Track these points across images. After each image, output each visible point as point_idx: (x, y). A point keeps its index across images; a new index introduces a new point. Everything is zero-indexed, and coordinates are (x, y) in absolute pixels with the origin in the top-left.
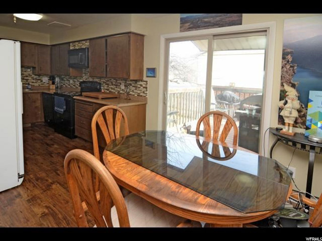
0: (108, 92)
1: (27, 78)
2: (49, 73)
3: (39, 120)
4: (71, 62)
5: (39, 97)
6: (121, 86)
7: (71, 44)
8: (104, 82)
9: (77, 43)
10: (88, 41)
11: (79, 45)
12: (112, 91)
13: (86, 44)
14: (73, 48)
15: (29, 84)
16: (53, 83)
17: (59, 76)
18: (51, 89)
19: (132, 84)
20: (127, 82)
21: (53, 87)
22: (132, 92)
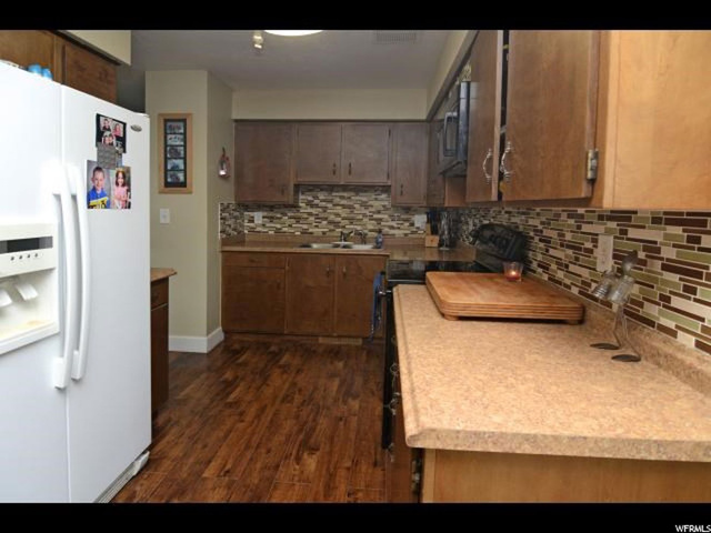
1: (379, 216)
6: (598, 254)
15: (380, 232)
16: (434, 231)
18: (427, 245)
19: (663, 249)
20: (630, 230)
21: (433, 241)
22: (659, 304)
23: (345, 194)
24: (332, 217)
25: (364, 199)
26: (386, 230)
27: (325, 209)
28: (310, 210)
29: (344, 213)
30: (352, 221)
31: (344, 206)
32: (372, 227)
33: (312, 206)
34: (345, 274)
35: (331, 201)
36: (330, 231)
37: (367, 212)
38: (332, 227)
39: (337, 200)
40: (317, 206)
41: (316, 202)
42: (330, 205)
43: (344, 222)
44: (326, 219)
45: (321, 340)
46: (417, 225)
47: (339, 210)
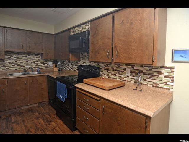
0: (107, 77)
1: (37, 62)
2: (53, 58)
3: (45, 100)
4: (71, 47)
5: (45, 79)
6: (126, 72)
7: (71, 30)
8: (102, 67)
9: (77, 28)
10: (89, 24)
11: (79, 29)
12: (113, 76)
13: (87, 27)
14: (73, 33)
15: (38, 68)
16: (56, 66)
17: (61, 61)
18: (54, 71)
19: (143, 71)
20: (134, 67)
21: (56, 70)
22: (143, 80)
23: (24, 55)
24: (19, 64)
25: (32, 57)
26: (40, 67)
27: (16, 61)
28: (9, 61)
29: (24, 62)
30: (27, 64)
31: (24, 59)
32: (35, 66)
33: (10, 60)
34: (32, 83)
35: (19, 58)
36: (18, 68)
37: (33, 61)
38: (19, 67)
39: (21, 57)
40: (12, 59)
41: (12, 58)
42: (18, 59)
43: (24, 65)
44: (16, 64)
45: (22, 108)
46: (49, 65)
47: (22, 61)
